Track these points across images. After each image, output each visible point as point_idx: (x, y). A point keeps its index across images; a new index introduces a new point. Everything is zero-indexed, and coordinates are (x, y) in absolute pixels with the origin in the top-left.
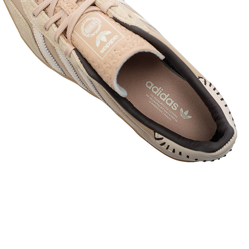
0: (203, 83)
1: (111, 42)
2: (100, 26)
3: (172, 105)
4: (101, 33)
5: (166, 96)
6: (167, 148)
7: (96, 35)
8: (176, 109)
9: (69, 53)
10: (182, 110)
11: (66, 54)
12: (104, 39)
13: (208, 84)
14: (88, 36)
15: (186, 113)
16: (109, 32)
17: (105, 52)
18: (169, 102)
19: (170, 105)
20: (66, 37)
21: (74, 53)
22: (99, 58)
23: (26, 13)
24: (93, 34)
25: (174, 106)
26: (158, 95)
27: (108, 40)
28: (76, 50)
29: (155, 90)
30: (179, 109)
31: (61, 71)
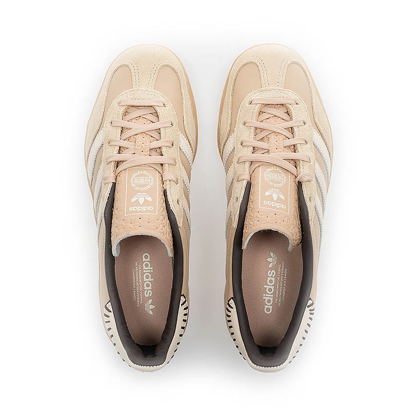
0: (181, 303)
1: (144, 208)
2: (149, 187)
3: (148, 290)
4: (144, 193)
5: (150, 279)
6: (106, 322)
7: (139, 191)
8: (147, 296)
9: (107, 181)
10: (150, 301)
11: (105, 179)
12: (141, 201)
13: (185, 306)
14: (133, 185)
15: (152, 307)
16: (150, 199)
17: (133, 212)
18: (148, 285)
19: (146, 288)
20: (117, 166)
21: (110, 185)
22: (124, 211)
23: (108, 114)
24: (138, 188)
25: (148, 293)
26: (144, 271)
27: (144, 205)
28: (114, 184)
29: (147, 266)
30: (149, 298)
31: (90, 179)
